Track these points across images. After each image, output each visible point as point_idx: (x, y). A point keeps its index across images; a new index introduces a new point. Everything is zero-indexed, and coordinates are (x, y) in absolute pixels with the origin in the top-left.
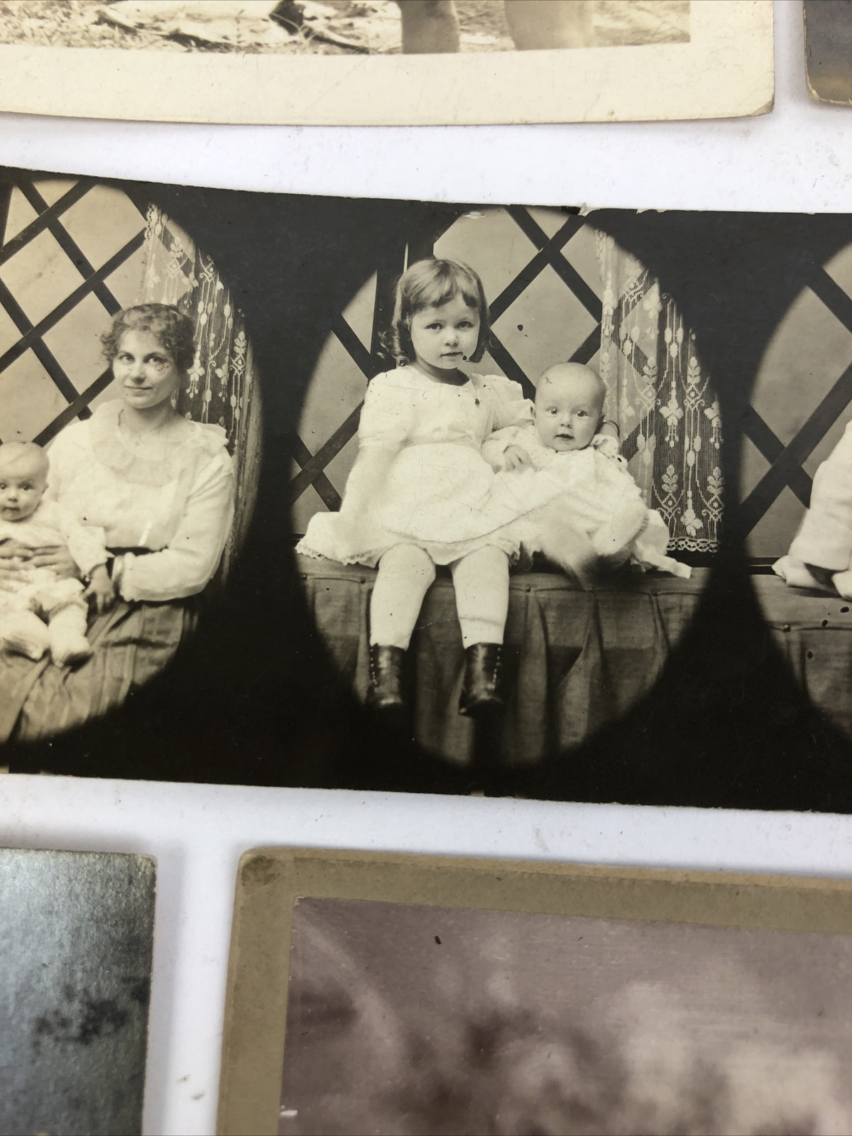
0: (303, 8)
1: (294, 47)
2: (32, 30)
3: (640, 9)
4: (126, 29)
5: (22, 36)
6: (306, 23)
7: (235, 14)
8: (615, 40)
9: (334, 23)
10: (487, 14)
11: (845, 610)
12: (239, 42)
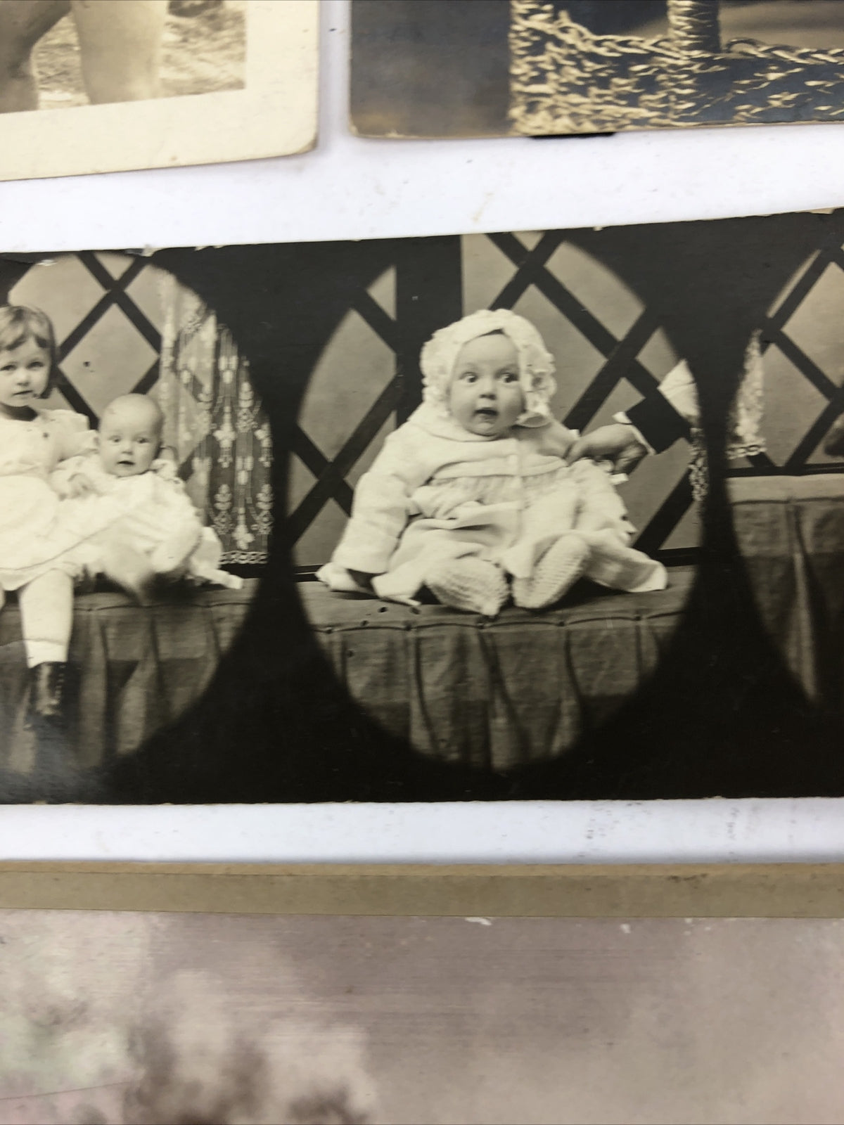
3: (202, 60)
8: (178, 90)
10: (65, 73)
11: (383, 610)
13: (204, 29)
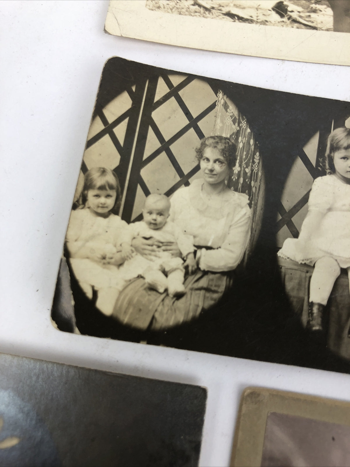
0: (288, 6)
1: (283, 24)
2: (163, 5)
4: (206, 9)
5: (159, 7)
7: (256, 6)
9: (302, 14)
12: (257, 19)
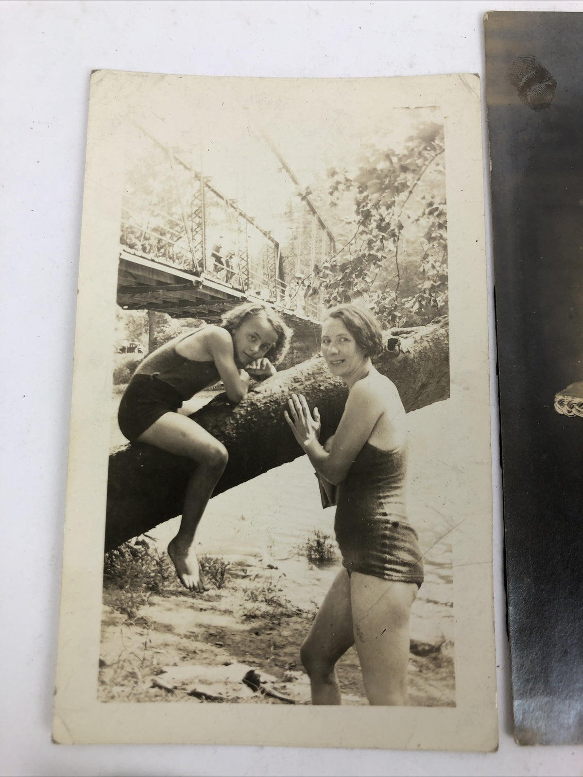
0: (259, 676)
1: (256, 699)
2: (118, 693)
3: (431, 685)
4: (168, 691)
5: (113, 697)
6: (262, 685)
7: (224, 680)
8: (418, 702)
9: (276, 685)
10: (354, 683)
12: (228, 696)
13: (431, 666)
